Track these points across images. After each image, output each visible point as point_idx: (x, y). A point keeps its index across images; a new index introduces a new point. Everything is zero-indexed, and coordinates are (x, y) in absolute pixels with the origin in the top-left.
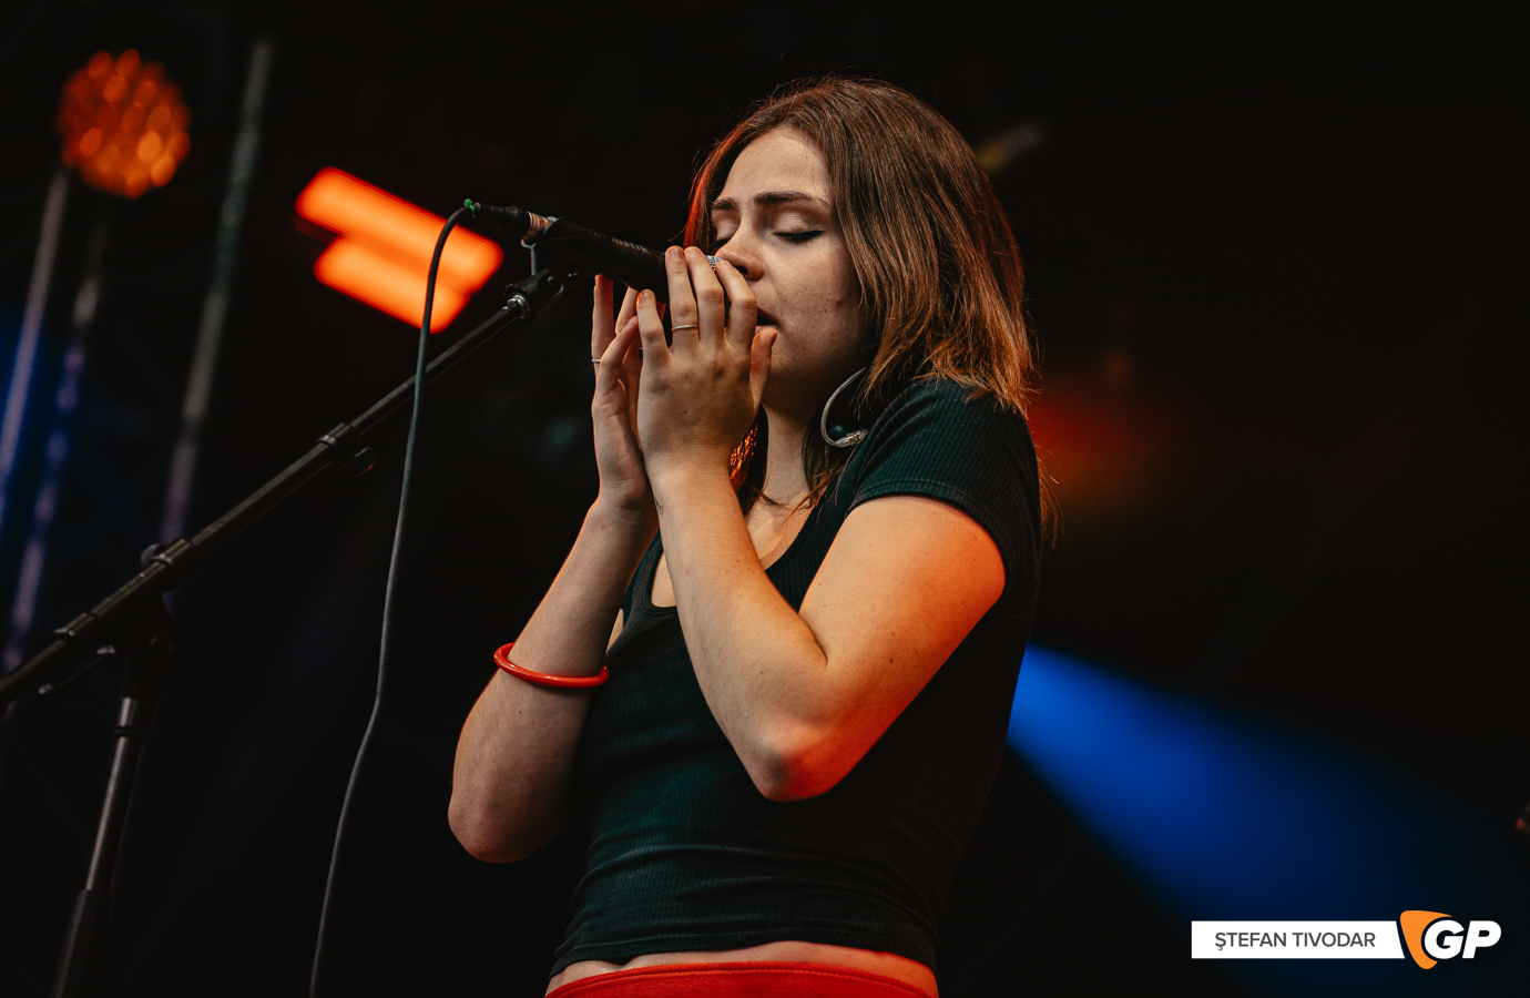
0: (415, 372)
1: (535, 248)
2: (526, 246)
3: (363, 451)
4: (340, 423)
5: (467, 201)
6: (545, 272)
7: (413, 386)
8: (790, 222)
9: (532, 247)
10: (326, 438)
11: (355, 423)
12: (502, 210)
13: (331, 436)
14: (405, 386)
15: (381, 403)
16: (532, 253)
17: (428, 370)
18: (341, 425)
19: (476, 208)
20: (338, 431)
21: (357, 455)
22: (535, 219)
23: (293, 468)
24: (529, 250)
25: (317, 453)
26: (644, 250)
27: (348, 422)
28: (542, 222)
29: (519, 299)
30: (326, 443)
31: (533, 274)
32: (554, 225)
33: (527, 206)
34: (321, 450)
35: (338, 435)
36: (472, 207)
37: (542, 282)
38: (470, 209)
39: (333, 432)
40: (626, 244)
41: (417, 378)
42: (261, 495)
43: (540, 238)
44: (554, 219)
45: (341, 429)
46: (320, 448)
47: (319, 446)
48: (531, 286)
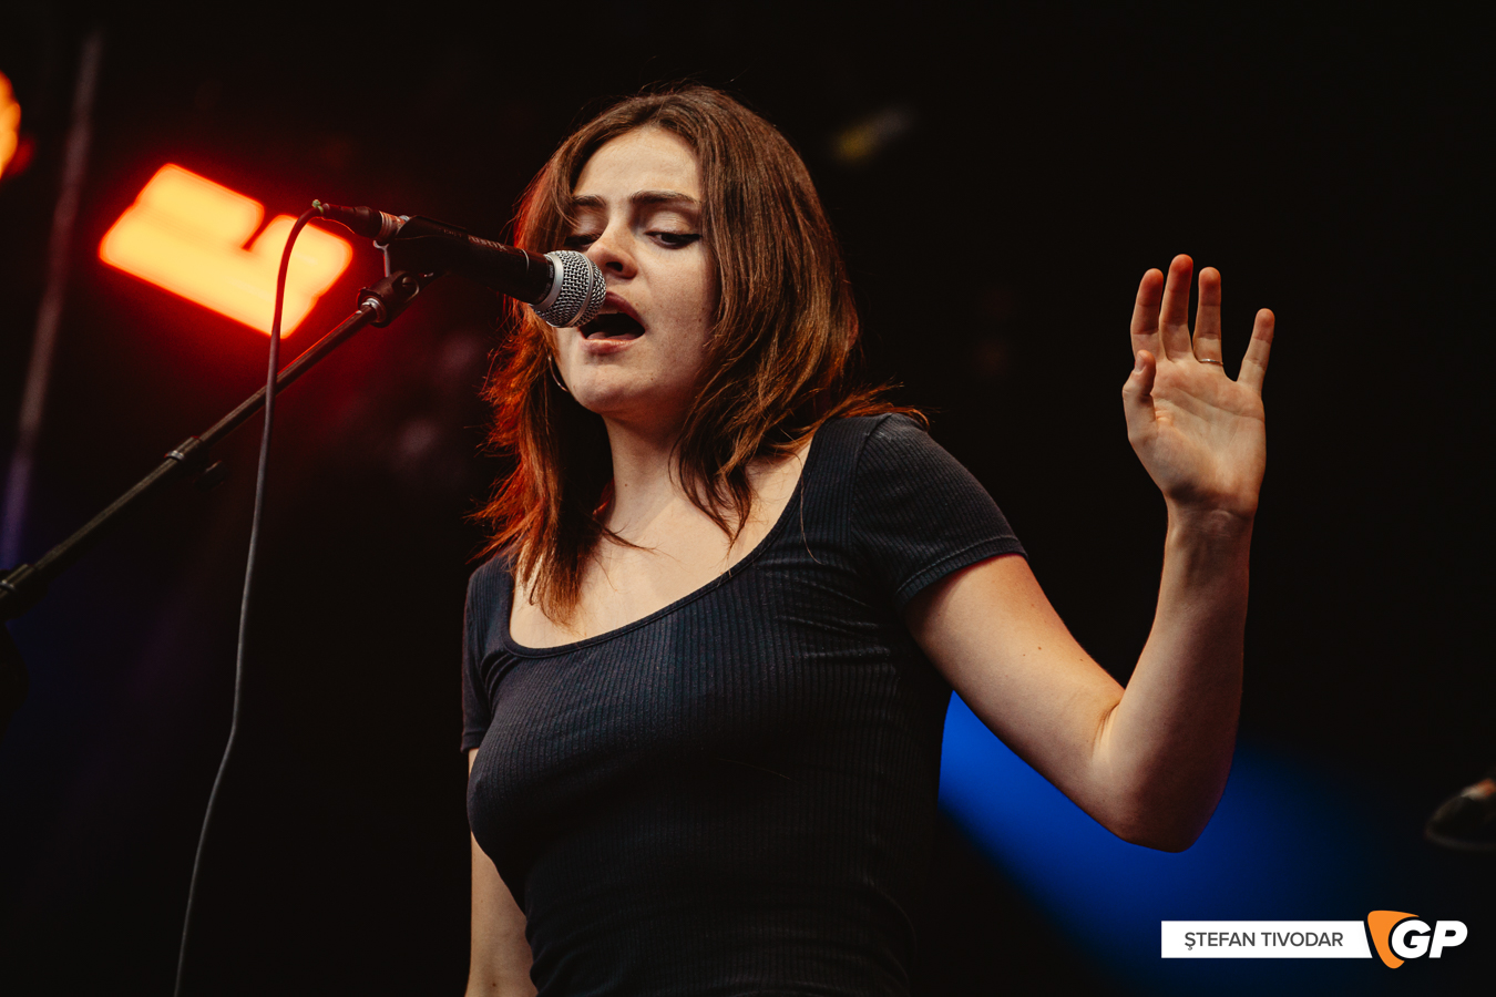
0: (265, 383)
1: (388, 249)
2: (378, 247)
3: (214, 466)
4: (188, 437)
5: (316, 202)
6: (400, 273)
7: (263, 397)
8: (667, 222)
9: (385, 248)
10: (174, 453)
11: (206, 436)
12: (352, 210)
13: (180, 452)
14: (256, 396)
15: (231, 416)
16: (386, 253)
17: (278, 381)
18: (191, 439)
19: (325, 209)
20: (186, 446)
21: (208, 470)
22: (387, 218)
23: (141, 485)
24: (381, 251)
25: (165, 470)
26: (502, 247)
27: (197, 435)
28: (394, 221)
29: (373, 302)
30: (174, 458)
31: (387, 275)
32: (407, 225)
33: (380, 205)
34: (170, 466)
35: (187, 449)
36: (320, 208)
37: (397, 284)
38: (318, 210)
39: (182, 446)
40: (483, 242)
41: (268, 388)
42: (107, 515)
43: (392, 237)
44: (407, 218)
45: (190, 443)
46: (168, 464)
47: (168, 462)
48: (385, 289)
